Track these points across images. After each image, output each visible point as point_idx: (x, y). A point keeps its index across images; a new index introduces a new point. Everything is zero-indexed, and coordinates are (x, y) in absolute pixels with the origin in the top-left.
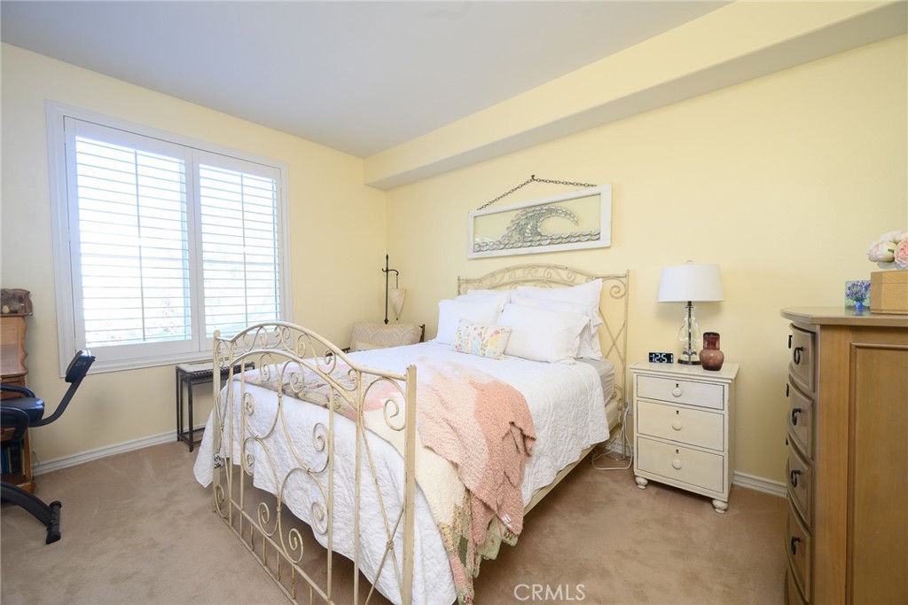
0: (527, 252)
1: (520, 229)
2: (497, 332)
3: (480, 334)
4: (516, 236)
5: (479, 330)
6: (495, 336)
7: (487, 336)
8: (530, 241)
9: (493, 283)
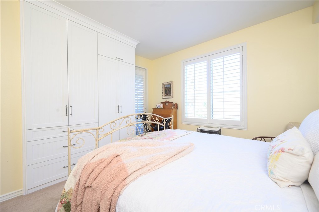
2: (282, 150)
6: (277, 154)
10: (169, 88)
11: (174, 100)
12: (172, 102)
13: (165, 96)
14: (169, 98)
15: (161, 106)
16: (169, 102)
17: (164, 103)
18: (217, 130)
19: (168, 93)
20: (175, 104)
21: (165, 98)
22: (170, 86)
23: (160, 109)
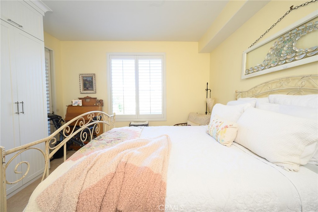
0: (282, 69)
1: (278, 52)
2: (227, 127)
3: (217, 127)
4: (274, 58)
5: (218, 123)
6: (224, 129)
7: (220, 128)
8: (285, 59)
9: (255, 94)
10: (89, 81)
11: (99, 96)
12: (96, 98)
13: (84, 90)
14: (91, 93)
15: (80, 103)
16: (90, 98)
17: (83, 100)
18: (146, 123)
19: (89, 87)
20: (100, 100)
21: (85, 93)
22: (92, 79)
23: (78, 106)
